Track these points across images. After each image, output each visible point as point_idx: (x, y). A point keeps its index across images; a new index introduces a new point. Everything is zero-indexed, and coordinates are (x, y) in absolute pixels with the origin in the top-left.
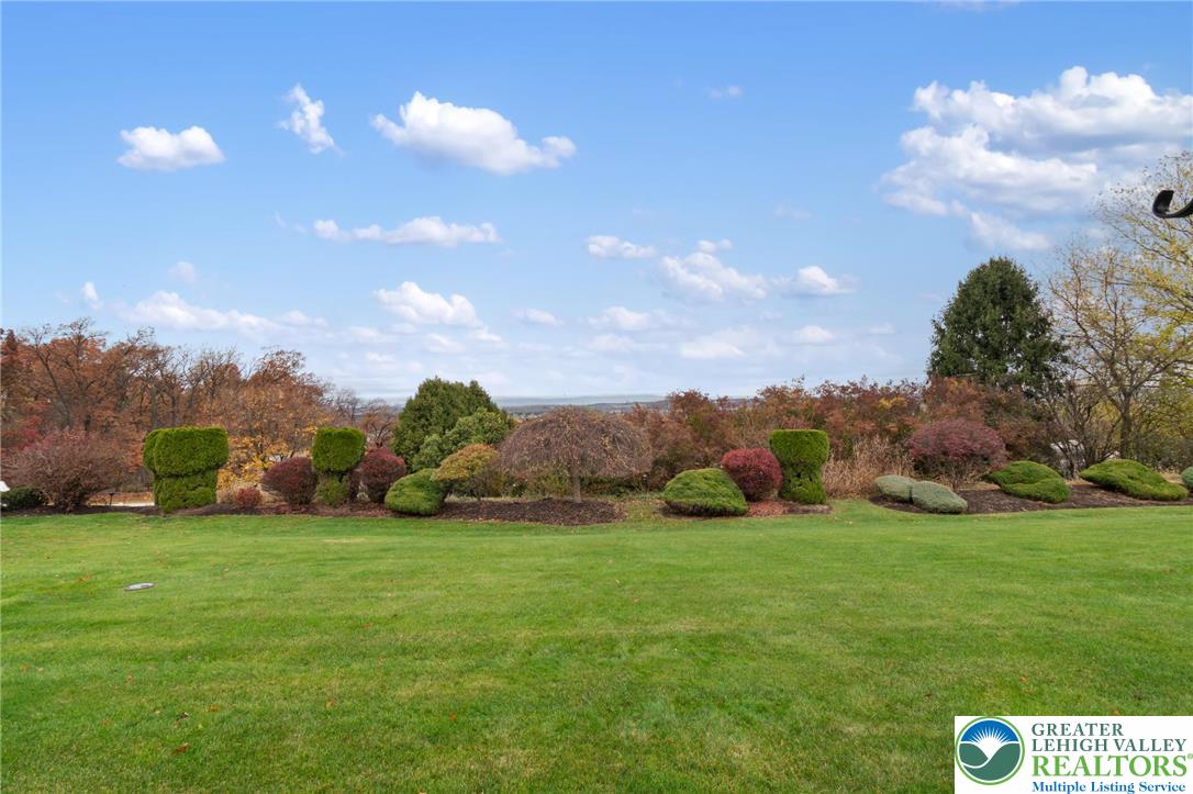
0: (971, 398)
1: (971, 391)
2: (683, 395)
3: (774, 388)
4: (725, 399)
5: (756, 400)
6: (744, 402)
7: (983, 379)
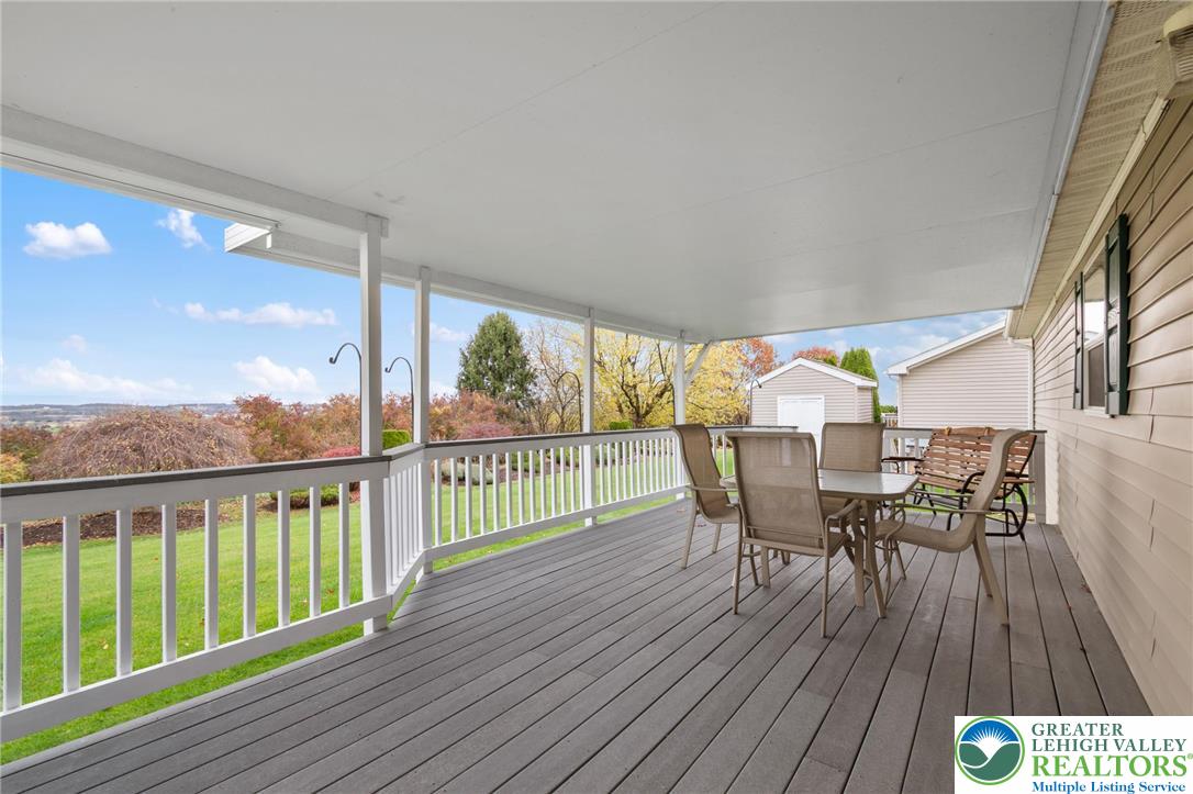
0: (488, 408)
1: (488, 403)
2: (251, 400)
3: (343, 396)
4: (299, 404)
5: (324, 405)
6: (316, 406)
7: (493, 394)
